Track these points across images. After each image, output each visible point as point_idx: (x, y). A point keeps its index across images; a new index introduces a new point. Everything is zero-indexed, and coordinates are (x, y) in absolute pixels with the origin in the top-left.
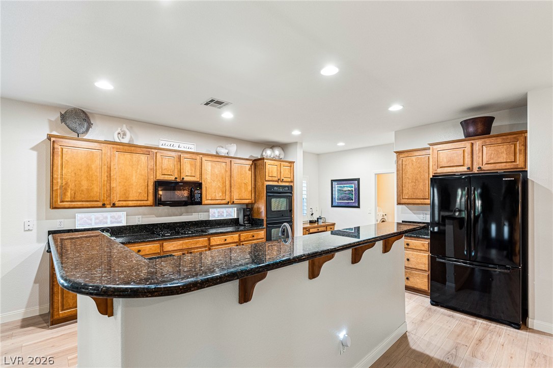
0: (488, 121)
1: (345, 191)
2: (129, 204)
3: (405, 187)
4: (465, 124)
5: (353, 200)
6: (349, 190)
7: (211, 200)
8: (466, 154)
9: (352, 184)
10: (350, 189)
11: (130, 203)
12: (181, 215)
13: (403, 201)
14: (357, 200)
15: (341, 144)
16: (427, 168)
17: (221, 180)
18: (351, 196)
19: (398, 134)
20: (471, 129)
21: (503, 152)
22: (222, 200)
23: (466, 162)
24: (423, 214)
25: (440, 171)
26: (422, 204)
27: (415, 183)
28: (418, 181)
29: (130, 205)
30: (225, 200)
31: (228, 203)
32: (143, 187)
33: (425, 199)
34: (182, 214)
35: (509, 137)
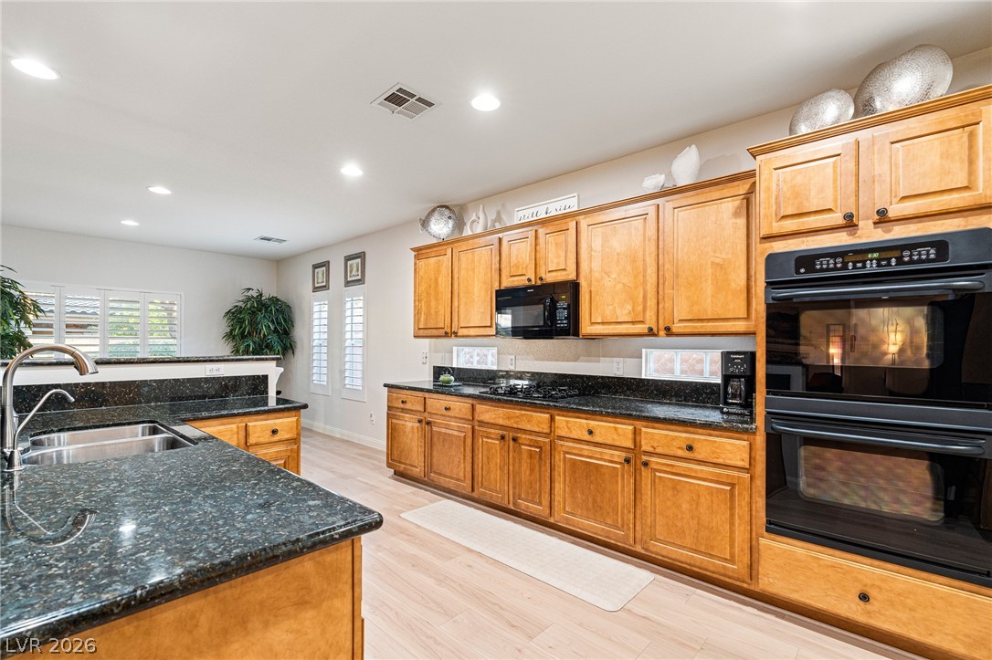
7: (603, 323)
11: (472, 331)
17: (629, 268)
22: (633, 323)
29: (471, 334)
30: (642, 322)
31: (651, 333)
32: (485, 304)
34: (579, 357)
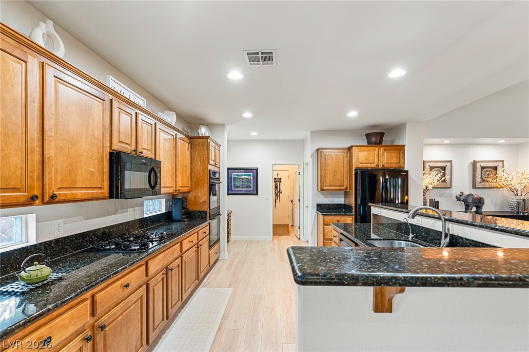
0: (381, 135)
1: (243, 179)
2: (76, 194)
3: (327, 176)
4: (368, 136)
5: (251, 188)
6: (247, 179)
8: (375, 156)
9: (250, 173)
10: (247, 177)
11: (78, 193)
12: (115, 213)
13: (325, 188)
14: (255, 188)
15: (254, 134)
16: (342, 163)
18: (249, 184)
19: (314, 133)
20: (374, 140)
21: (394, 157)
23: (375, 161)
24: (332, 197)
25: (360, 165)
26: (339, 190)
27: (334, 174)
28: (337, 173)
29: (77, 198)
31: (175, 192)
32: (96, 162)
33: (341, 186)
34: (117, 211)
35: (397, 147)
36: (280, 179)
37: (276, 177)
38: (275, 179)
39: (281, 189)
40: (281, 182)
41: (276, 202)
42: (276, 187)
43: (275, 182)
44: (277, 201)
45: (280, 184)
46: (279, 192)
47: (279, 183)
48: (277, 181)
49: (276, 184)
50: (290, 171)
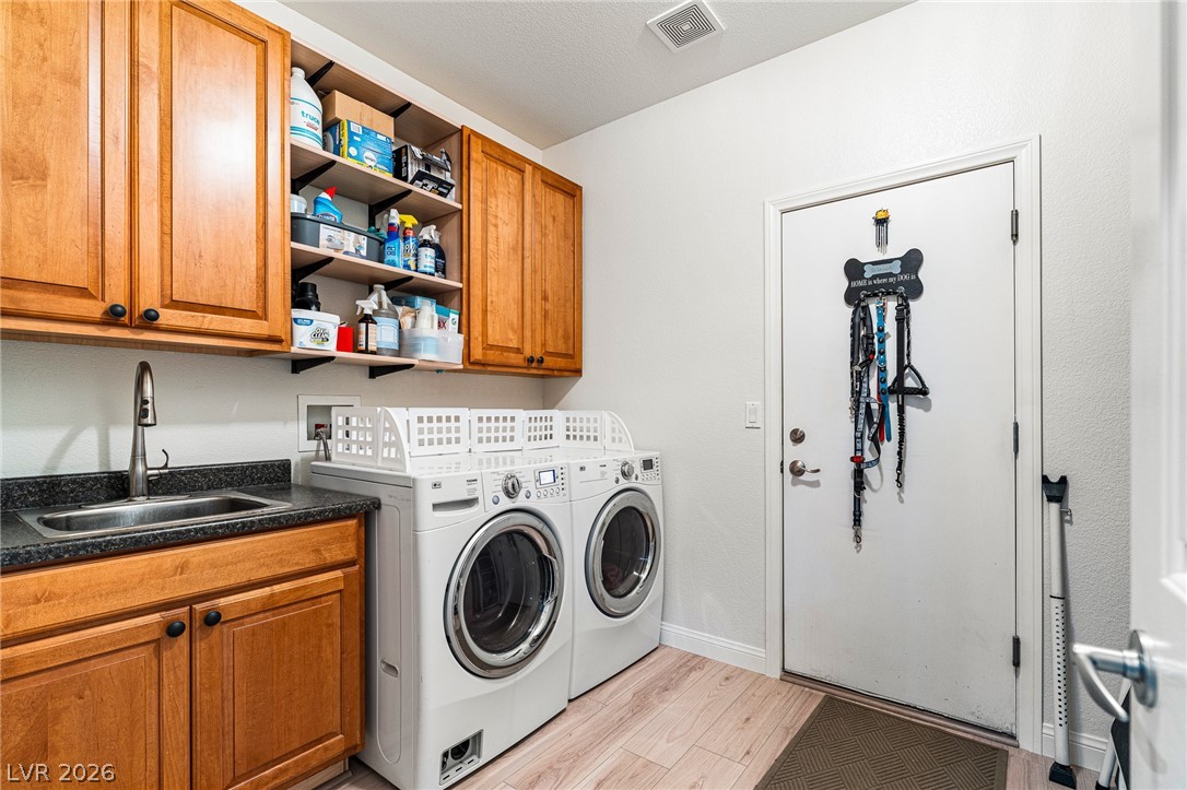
36: (913, 260)
37: (868, 253)
38: (853, 269)
39: (916, 360)
40: (916, 289)
41: (859, 484)
42: (864, 348)
43: (851, 297)
44: (880, 478)
45: (903, 319)
46: (899, 389)
47: (892, 305)
48: (873, 293)
49: (860, 320)
50: (1026, 161)
